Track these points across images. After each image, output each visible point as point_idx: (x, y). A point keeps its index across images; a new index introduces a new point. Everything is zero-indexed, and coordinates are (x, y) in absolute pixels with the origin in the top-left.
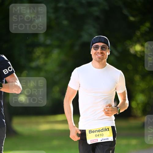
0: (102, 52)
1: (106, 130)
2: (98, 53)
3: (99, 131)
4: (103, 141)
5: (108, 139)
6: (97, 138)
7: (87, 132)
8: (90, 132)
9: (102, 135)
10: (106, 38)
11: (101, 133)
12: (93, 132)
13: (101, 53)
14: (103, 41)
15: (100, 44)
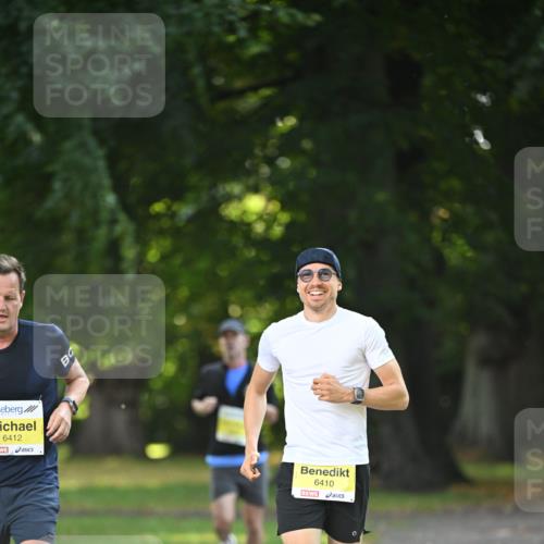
0: (320, 283)
1: (342, 473)
2: (313, 287)
3: (325, 473)
4: (331, 499)
5: (343, 496)
6: (319, 488)
7: (297, 470)
8: (304, 470)
9: (331, 484)
10: (330, 252)
11: (329, 478)
12: (311, 472)
13: (320, 287)
14: (321, 260)
15: (316, 267)
